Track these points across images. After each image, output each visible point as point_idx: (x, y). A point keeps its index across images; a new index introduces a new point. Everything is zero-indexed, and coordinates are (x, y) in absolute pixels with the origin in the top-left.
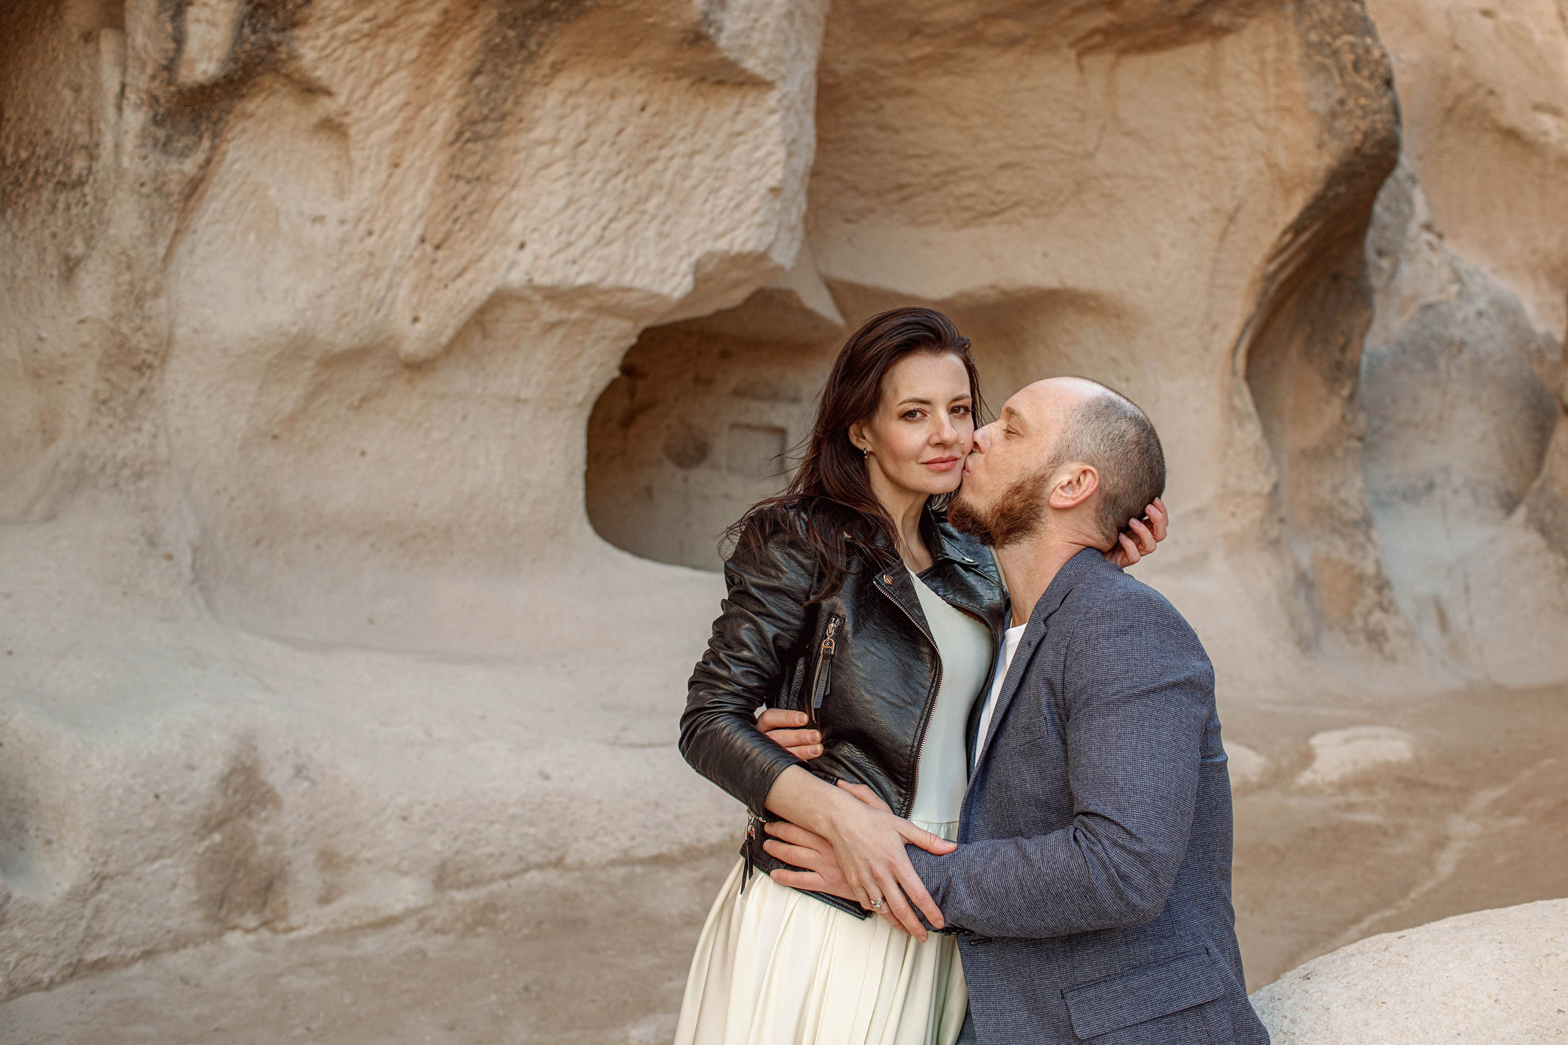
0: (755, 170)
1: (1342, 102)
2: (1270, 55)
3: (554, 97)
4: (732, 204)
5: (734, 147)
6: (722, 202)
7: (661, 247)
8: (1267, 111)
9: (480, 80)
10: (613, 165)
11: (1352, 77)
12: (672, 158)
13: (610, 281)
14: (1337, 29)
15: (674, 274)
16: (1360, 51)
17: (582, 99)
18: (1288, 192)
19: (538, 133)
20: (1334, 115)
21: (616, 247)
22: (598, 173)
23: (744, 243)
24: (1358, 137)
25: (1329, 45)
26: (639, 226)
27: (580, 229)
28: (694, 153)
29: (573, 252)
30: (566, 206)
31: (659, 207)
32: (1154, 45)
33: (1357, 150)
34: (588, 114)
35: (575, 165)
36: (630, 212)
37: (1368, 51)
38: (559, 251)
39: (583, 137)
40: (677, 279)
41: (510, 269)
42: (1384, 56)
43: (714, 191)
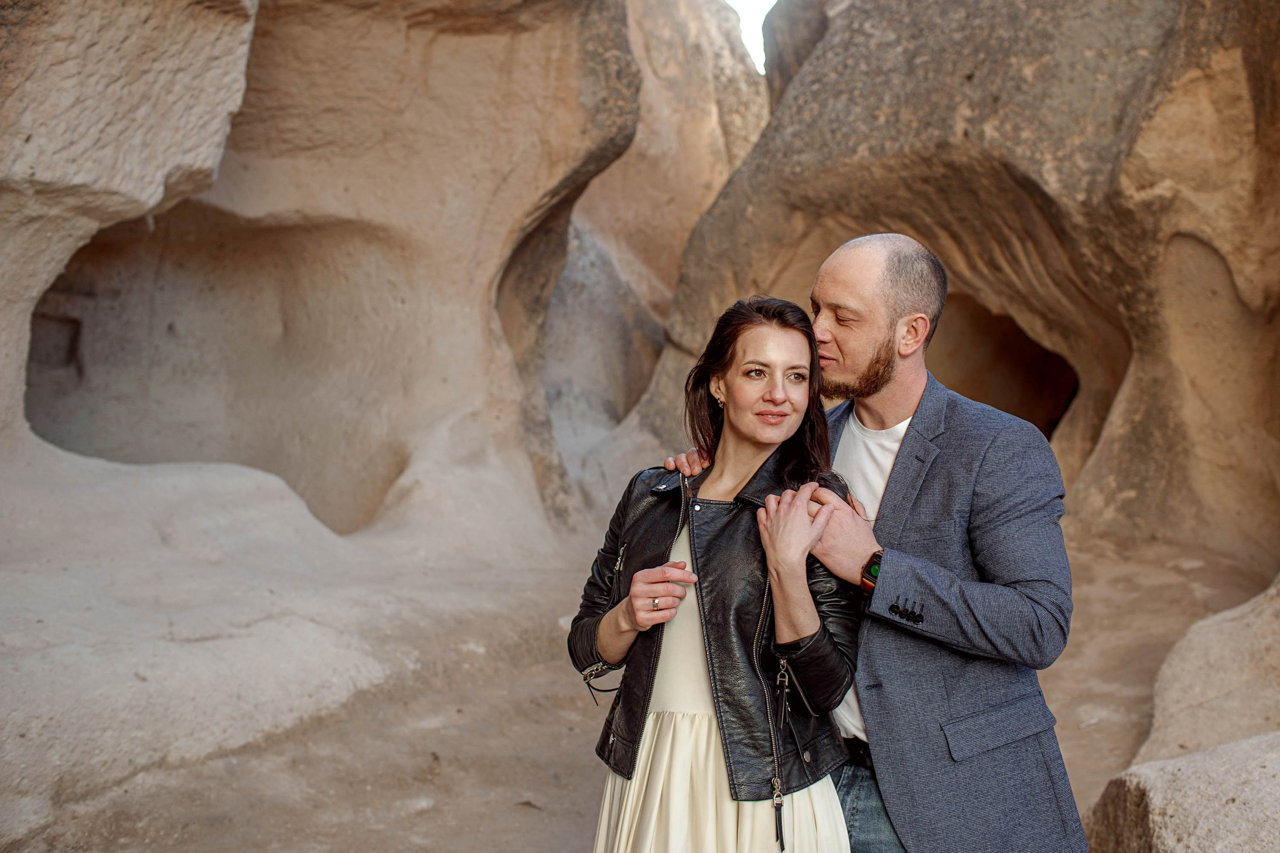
0: (222, 93)
1: (604, 101)
2: (555, 54)
4: (201, 122)
5: (209, 69)
6: (193, 119)
7: (144, 155)
8: (546, 98)
10: (115, 71)
11: (614, 82)
12: (161, 72)
13: (101, 185)
14: (609, 44)
15: (151, 183)
16: (623, 64)
18: (553, 164)
20: (597, 110)
21: (109, 151)
22: (103, 76)
23: (205, 160)
24: (614, 130)
25: (600, 55)
26: (127, 133)
27: (82, 129)
28: (179, 70)
29: (75, 151)
30: (73, 105)
31: (147, 117)
32: (468, 30)
33: (612, 139)
34: (102, 18)
35: (84, 66)
36: (122, 119)
37: (628, 65)
38: (63, 148)
39: (96, 40)
40: (153, 187)
41: (14, 161)
42: (639, 71)
43: (189, 108)
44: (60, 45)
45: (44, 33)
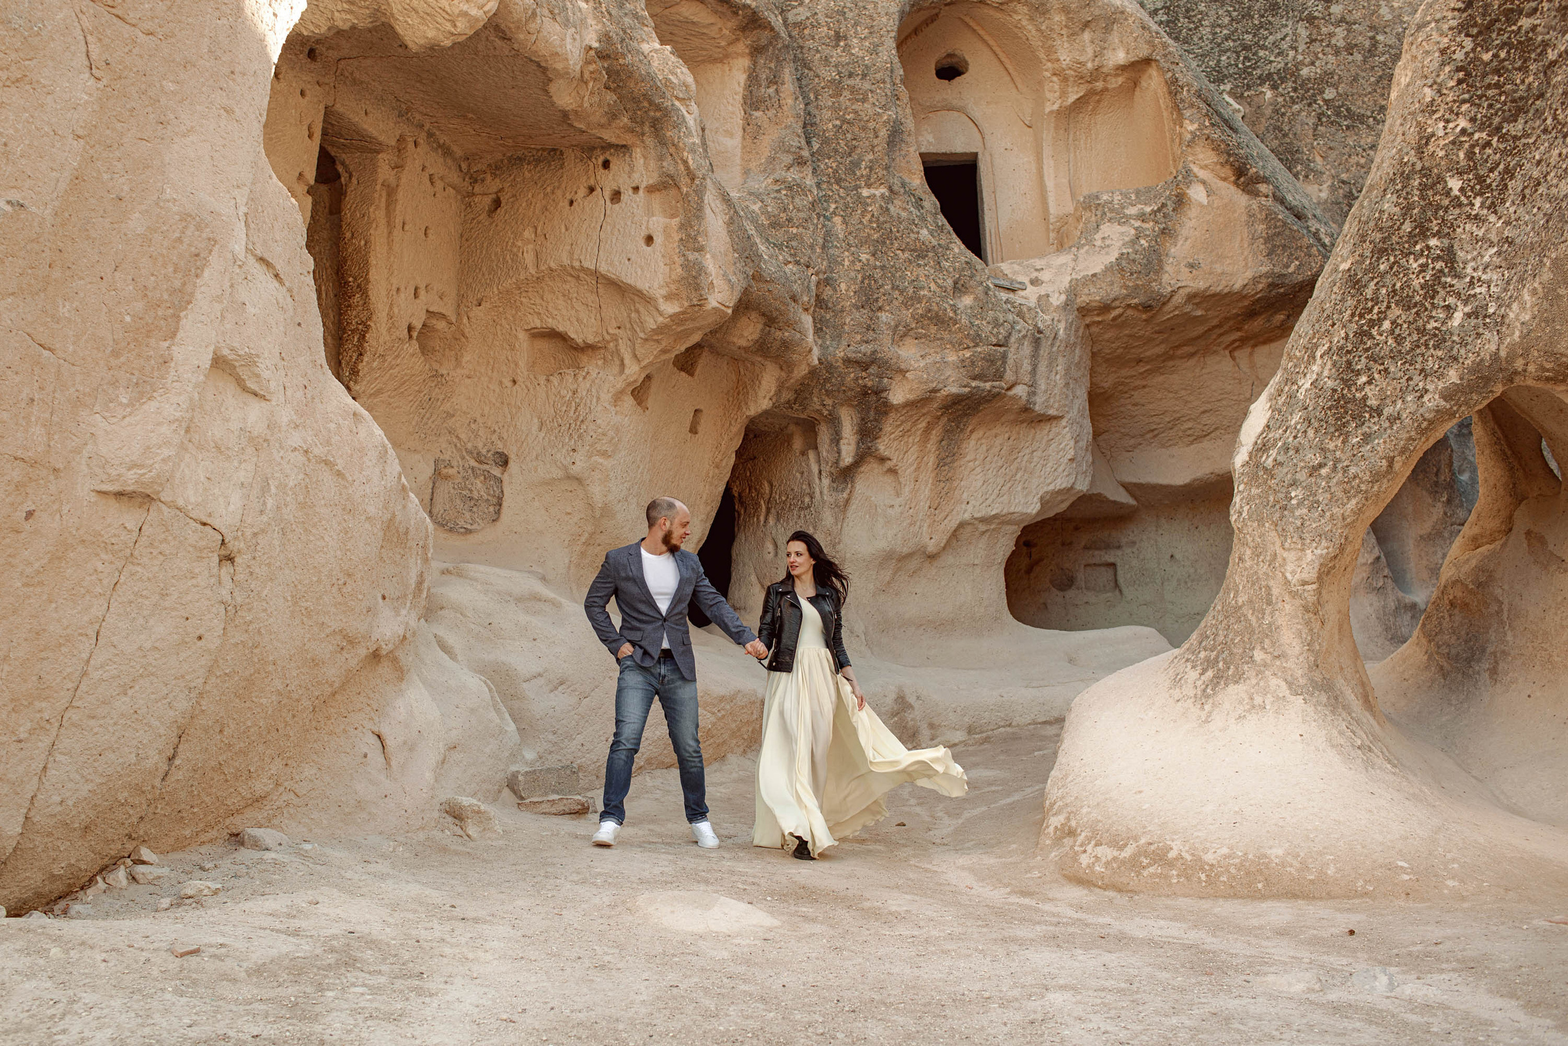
3: (972, 442)
7: (1025, 493)
9: (943, 443)
10: (1000, 464)
13: (1005, 511)
17: (983, 441)
19: (968, 458)
21: (1006, 497)
22: (994, 468)
26: (1014, 487)
27: (990, 493)
29: (988, 502)
30: (983, 484)
34: (987, 445)
35: (985, 467)
36: (1009, 482)
38: (983, 503)
40: (1033, 505)
45: (962, 462)
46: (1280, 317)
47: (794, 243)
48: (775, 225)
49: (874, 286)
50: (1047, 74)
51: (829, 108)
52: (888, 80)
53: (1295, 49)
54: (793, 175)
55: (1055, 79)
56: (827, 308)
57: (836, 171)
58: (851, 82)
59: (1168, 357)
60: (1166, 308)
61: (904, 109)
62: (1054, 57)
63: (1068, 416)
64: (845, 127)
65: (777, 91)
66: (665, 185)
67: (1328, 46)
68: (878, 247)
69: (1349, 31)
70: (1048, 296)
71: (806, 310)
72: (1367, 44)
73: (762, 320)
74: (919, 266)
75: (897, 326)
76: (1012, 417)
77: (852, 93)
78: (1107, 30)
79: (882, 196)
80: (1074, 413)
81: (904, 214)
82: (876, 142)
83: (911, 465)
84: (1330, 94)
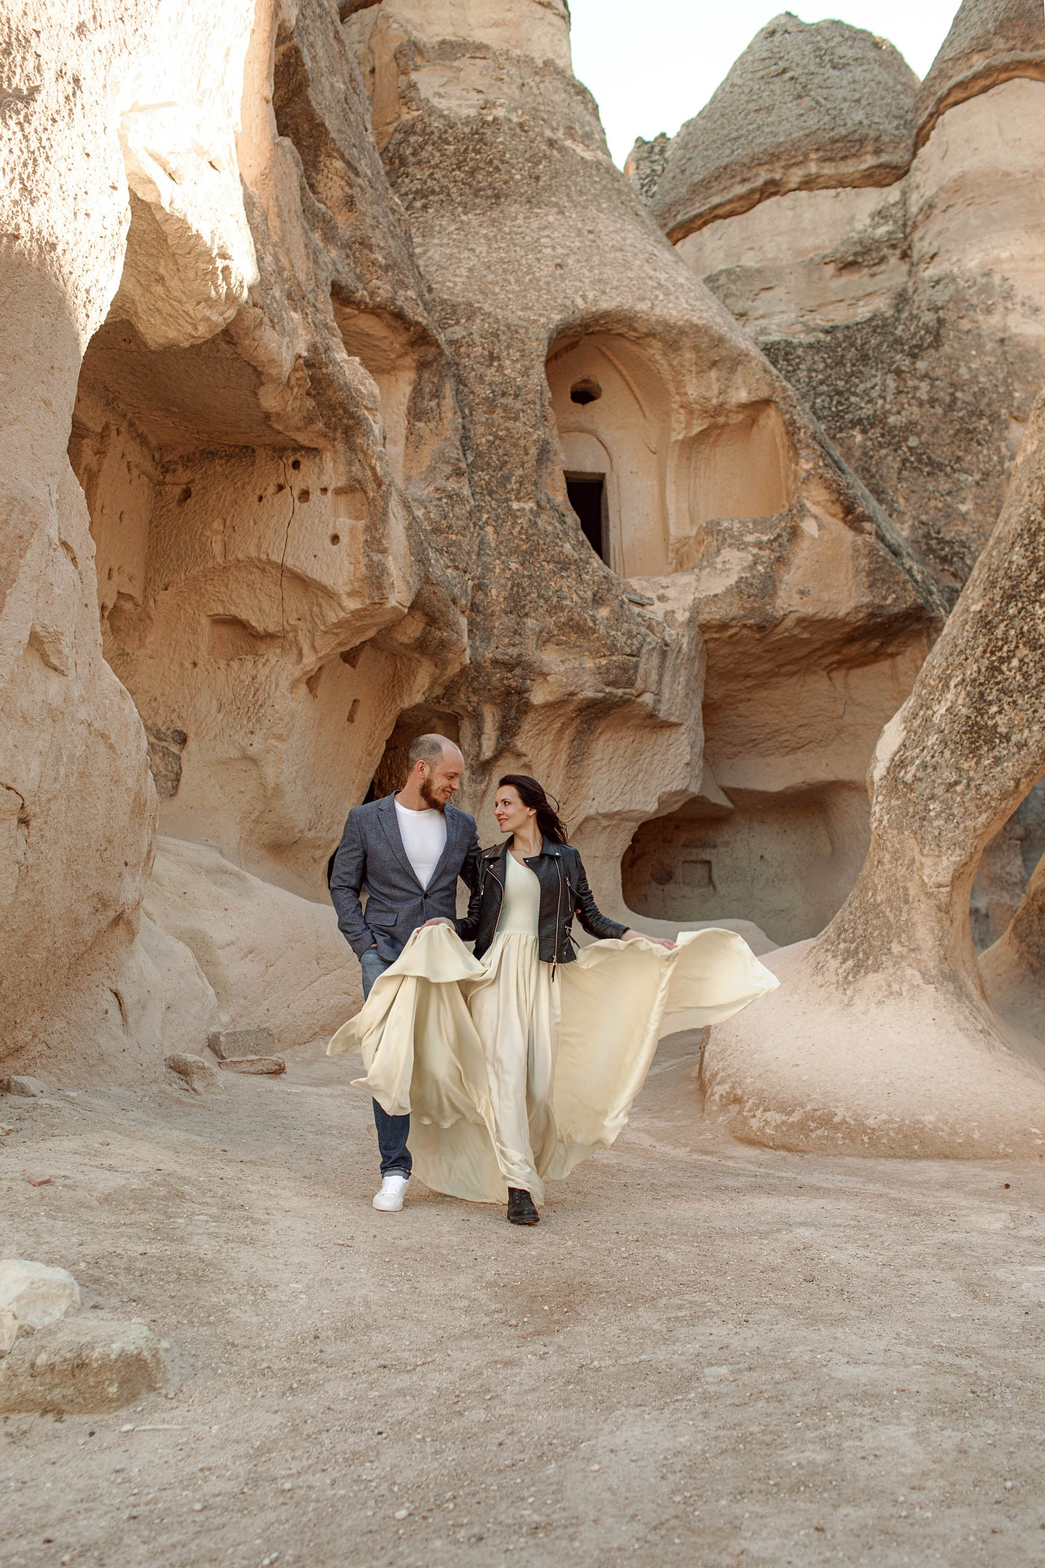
3: (601, 744)
4: (671, 772)
5: (669, 750)
9: (575, 742)
10: (624, 765)
13: (627, 808)
15: (651, 803)
17: (611, 743)
21: (628, 795)
22: (618, 769)
27: (614, 791)
29: (612, 799)
30: (609, 782)
34: (613, 748)
35: (610, 767)
38: (607, 800)
39: (611, 756)
41: (590, 808)
43: (663, 768)
44: (598, 764)
45: (591, 761)
46: (876, 644)
47: (453, 549)
48: (436, 531)
49: (522, 594)
50: (675, 406)
51: (483, 424)
52: (538, 401)
53: (884, 398)
54: (452, 485)
55: (682, 411)
56: (478, 611)
57: (488, 484)
58: (504, 401)
59: (773, 674)
60: (778, 630)
61: (551, 431)
62: (682, 391)
63: (687, 724)
64: (497, 442)
65: (438, 405)
66: (353, 488)
67: (913, 398)
68: (526, 558)
69: (932, 386)
70: (673, 612)
71: (463, 612)
72: (948, 399)
73: (425, 619)
74: (562, 577)
75: (541, 632)
76: (637, 722)
77: (505, 411)
78: (732, 370)
79: (531, 510)
80: (691, 722)
81: (550, 528)
82: (526, 459)
83: (545, 761)
84: (913, 442)
